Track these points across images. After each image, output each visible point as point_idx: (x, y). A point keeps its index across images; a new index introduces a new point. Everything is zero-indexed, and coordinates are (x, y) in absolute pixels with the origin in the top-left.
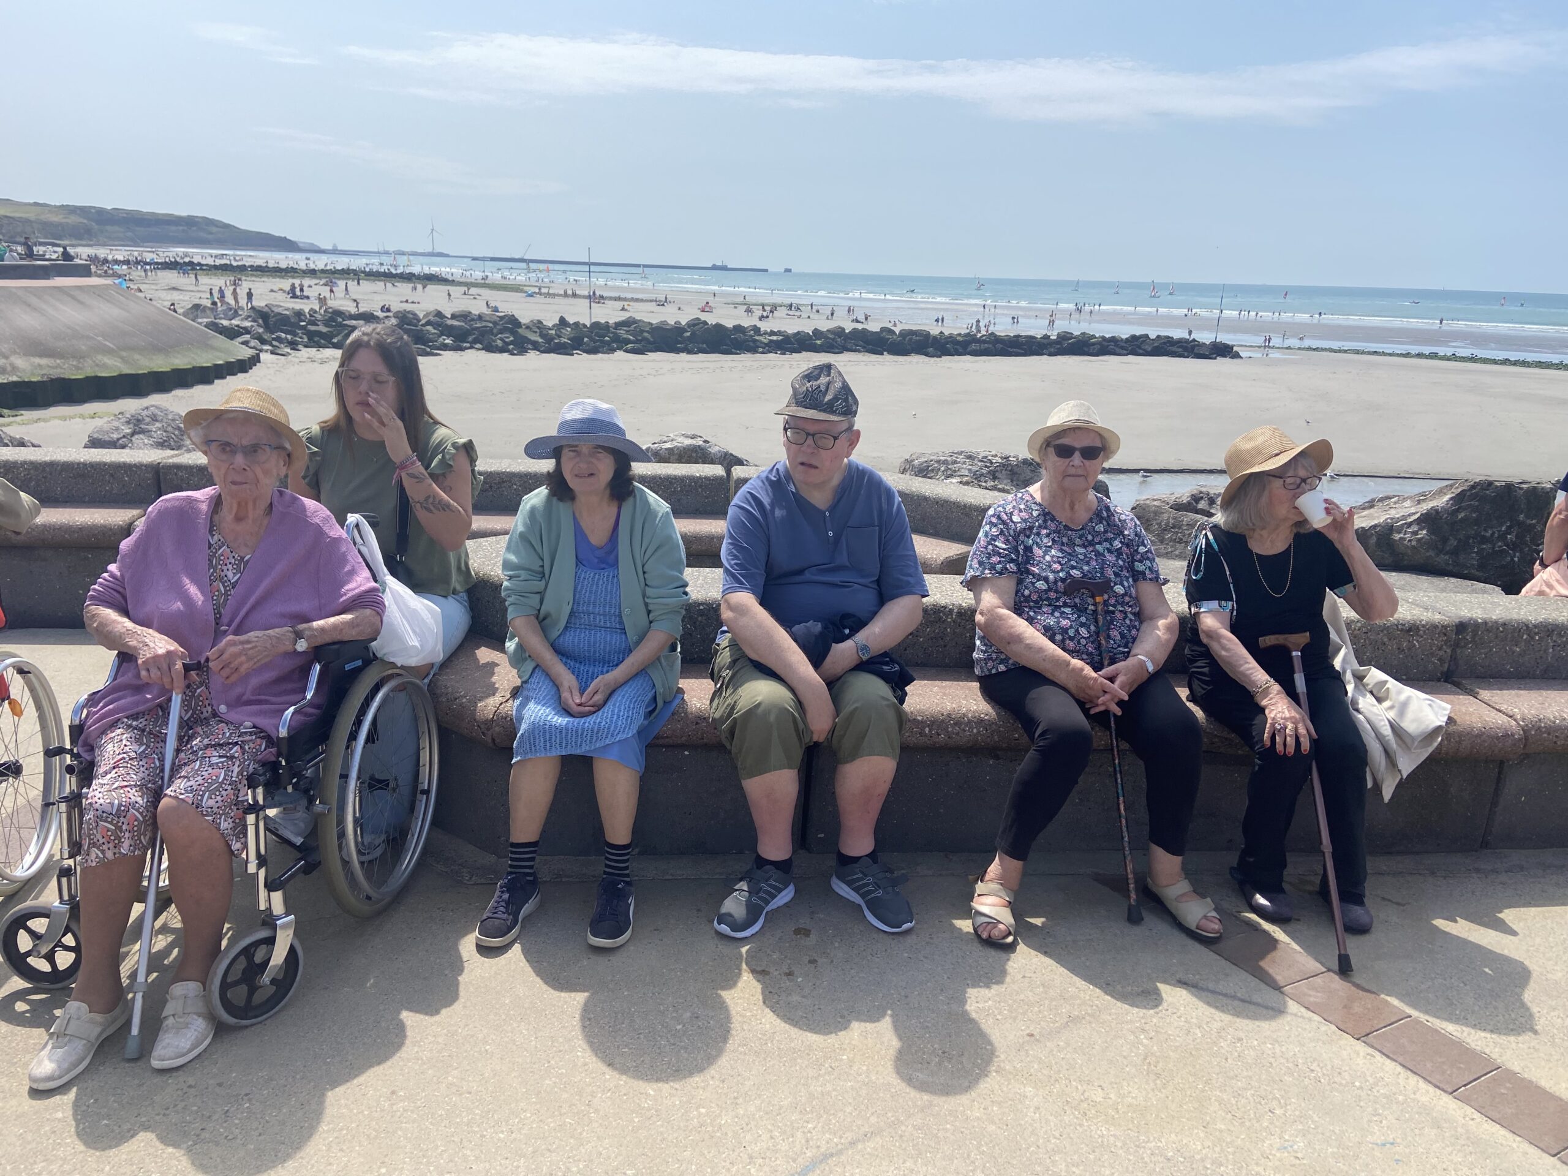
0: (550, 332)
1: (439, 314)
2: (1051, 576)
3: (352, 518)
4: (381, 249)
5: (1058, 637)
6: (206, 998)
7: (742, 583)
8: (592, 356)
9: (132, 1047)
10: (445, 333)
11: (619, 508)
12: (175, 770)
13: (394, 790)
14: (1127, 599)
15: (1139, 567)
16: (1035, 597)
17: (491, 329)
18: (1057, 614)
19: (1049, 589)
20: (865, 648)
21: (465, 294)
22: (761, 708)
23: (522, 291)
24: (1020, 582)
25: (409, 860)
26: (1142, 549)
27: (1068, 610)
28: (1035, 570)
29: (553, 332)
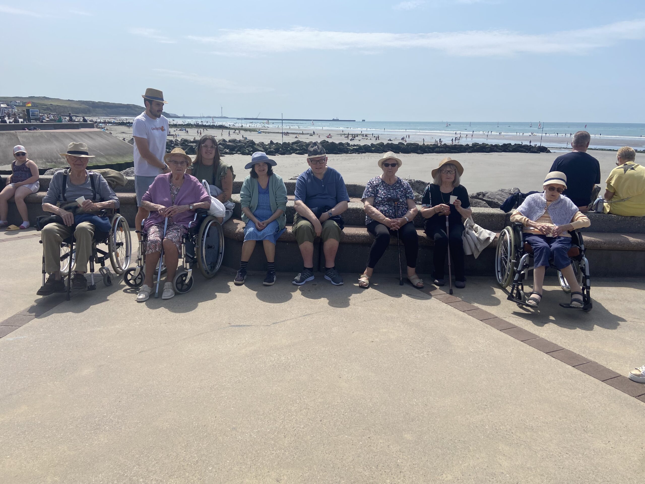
0: (267, 146)
1: (224, 140)
2: (383, 197)
3: (204, 181)
4: (202, 116)
5: (384, 213)
6: (173, 286)
7: (299, 198)
8: (283, 156)
9: (156, 295)
10: (227, 148)
11: (269, 178)
12: (166, 234)
13: (214, 248)
14: (403, 203)
15: (408, 195)
16: (378, 202)
17: (244, 146)
18: (384, 207)
19: (382, 200)
20: (331, 214)
21: (234, 133)
22: (302, 227)
23: (256, 131)
24: (375, 199)
25: (218, 267)
26: (409, 191)
27: (387, 206)
28: (379, 195)
29: (268, 147)
